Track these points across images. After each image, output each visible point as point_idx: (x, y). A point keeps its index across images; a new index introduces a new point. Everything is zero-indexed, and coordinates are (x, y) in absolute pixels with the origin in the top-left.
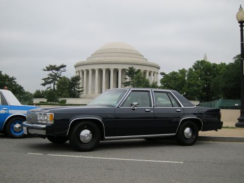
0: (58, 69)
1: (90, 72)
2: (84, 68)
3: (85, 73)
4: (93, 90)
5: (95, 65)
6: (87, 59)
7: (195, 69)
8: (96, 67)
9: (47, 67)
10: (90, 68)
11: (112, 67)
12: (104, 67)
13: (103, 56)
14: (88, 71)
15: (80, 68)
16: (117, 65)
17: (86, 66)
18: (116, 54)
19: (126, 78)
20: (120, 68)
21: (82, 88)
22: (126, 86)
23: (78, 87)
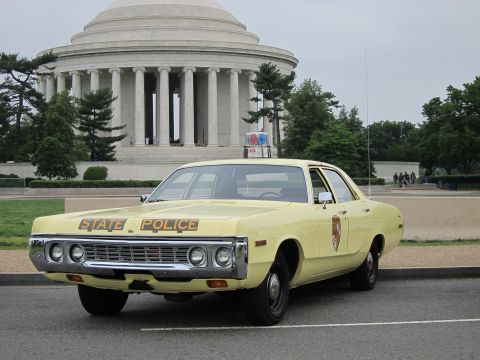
0: (27, 67)
1: (116, 79)
2: (92, 65)
5: (134, 57)
6: (73, 40)
8: (140, 64)
10: (115, 64)
11: (190, 64)
12: (164, 64)
13: (147, 28)
15: (74, 67)
16: (205, 57)
17: (100, 58)
18: (184, 23)
19: (256, 100)
20: (213, 64)
21: (121, 128)
22: (251, 121)
23: (106, 127)
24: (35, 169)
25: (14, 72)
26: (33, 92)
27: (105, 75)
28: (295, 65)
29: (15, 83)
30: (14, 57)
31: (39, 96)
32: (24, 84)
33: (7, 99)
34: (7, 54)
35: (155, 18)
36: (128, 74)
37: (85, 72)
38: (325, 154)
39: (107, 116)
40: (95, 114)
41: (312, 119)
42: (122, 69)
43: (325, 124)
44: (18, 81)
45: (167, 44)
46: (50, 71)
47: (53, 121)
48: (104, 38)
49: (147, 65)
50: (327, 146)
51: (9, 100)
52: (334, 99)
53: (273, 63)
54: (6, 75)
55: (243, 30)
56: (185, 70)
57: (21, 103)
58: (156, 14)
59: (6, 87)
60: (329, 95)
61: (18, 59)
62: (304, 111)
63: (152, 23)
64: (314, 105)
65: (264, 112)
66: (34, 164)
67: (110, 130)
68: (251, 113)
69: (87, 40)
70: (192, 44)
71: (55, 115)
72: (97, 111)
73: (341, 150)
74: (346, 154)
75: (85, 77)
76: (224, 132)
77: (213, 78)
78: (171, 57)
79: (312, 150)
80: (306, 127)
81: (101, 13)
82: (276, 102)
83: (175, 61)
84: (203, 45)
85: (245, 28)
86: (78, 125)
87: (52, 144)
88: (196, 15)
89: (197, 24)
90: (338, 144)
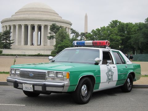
1: (17, 27)
2: (11, 24)
3: (12, 28)
4: (20, 42)
5: (21, 21)
6: (12, 16)
7: (112, 27)
8: (23, 23)
10: (17, 23)
11: (36, 24)
12: (29, 23)
13: (27, 14)
14: (15, 26)
15: (7, 24)
16: (41, 22)
17: (13, 22)
18: (38, 13)
19: (50, 33)
20: (43, 24)
21: (13, 40)
22: (49, 39)
23: (9, 40)
28: (71, 25)
35: (30, 11)
39: (10, 37)
42: (19, 25)
48: (17, 16)
58: (31, 10)
65: (51, 37)
70: (37, 18)
78: (31, 21)
84: (40, 18)
85: (58, 15)
88: (42, 10)
89: (42, 13)
90: (65, 45)
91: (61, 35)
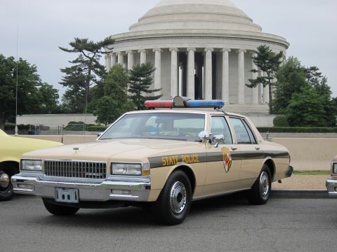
0: (94, 48)
1: (158, 56)
2: (141, 47)
5: (170, 41)
6: (131, 28)
8: (174, 46)
9: (72, 44)
10: (157, 46)
11: (209, 46)
12: (191, 46)
13: (180, 21)
15: (129, 48)
16: (220, 41)
18: (207, 17)
19: (255, 71)
21: (158, 90)
22: (251, 86)
23: (149, 89)
24: (96, 118)
25: (85, 51)
26: (98, 65)
27: (150, 53)
29: (85, 59)
30: (85, 41)
31: (102, 68)
32: (92, 59)
33: (80, 70)
34: (80, 38)
35: (186, 13)
36: (166, 53)
37: (136, 51)
38: (300, 110)
39: (148, 82)
40: (140, 81)
41: (293, 85)
42: (162, 49)
43: (301, 88)
44: (88, 57)
45: (193, 32)
46: (110, 51)
47: (110, 85)
49: (179, 47)
50: (302, 105)
51: (81, 70)
52: (318, 72)
53: (267, 45)
54: (79, 53)
55: (250, 22)
56: (206, 50)
57: (89, 72)
58: (187, 11)
59: (79, 61)
60: (314, 69)
61: (88, 42)
62: (288, 79)
63: (185, 17)
64: (294, 75)
65: (260, 80)
66: (95, 115)
67: (150, 92)
68: (250, 80)
69: (140, 29)
71: (111, 81)
72: (142, 78)
73: (312, 107)
74: (315, 110)
75: (136, 54)
76: (233, 94)
77: (226, 56)
79: (291, 107)
80: (289, 90)
81: (150, 10)
82: (268, 73)
83: (199, 44)
84: (219, 32)
85: (251, 20)
86: (129, 88)
87: (107, 101)
88: (216, 11)
89: (216, 17)
90: (309, 103)
91: (289, 76)
